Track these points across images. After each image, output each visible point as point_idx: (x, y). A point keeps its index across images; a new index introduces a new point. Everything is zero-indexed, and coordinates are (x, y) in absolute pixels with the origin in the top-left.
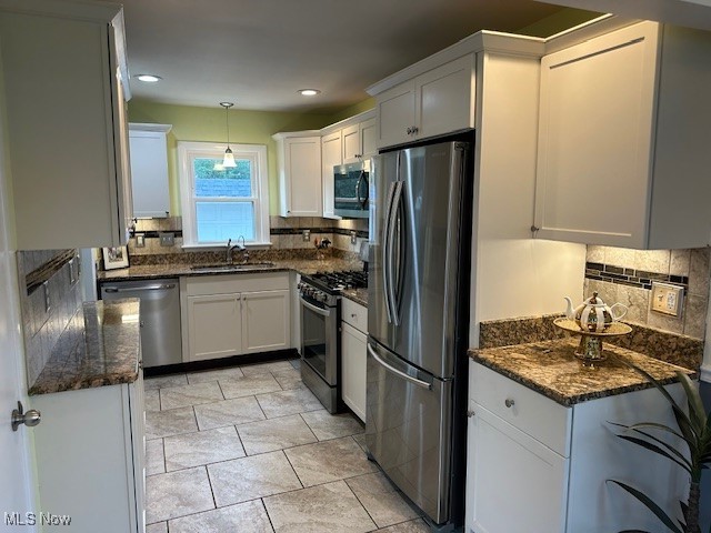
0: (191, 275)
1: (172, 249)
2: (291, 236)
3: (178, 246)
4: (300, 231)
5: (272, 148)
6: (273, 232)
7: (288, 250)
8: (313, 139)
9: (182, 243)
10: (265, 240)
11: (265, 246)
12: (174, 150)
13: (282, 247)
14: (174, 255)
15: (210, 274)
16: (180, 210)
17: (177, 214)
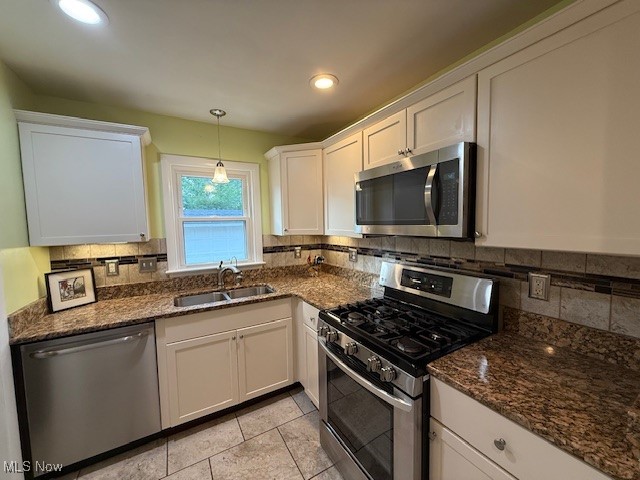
0: (171, 315)
1: (154, 276)
2: (284, 254)
3: (162, 272)
4: (292, 248)
5: (266, 166)
6: (266, 251)
7: (281, 268)
8: (314, 152)
9: (166, 268)
10: (258, 260)
11: (259, 265)
12: (156, 165)
13: (275, 266)
14: (156, 283)
15: (198, 311)
16: (164, 232)
17: (161, 237)
